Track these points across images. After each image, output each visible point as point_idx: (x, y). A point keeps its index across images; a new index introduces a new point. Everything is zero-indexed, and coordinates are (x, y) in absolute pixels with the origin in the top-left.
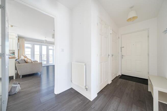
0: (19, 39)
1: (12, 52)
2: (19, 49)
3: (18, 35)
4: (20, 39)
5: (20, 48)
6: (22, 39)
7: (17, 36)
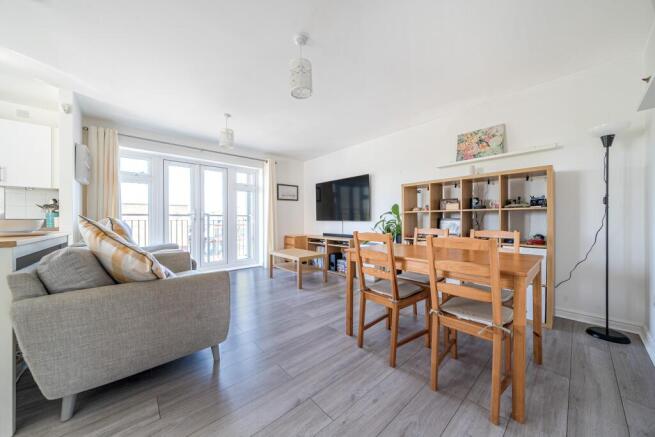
0: (85, 130)
1: (52, 202)
2: (86, 181)
3: (76, 96)
4: (93, 130)
5: (91, 178)
6: (101, 130)
7: (70, 101)
